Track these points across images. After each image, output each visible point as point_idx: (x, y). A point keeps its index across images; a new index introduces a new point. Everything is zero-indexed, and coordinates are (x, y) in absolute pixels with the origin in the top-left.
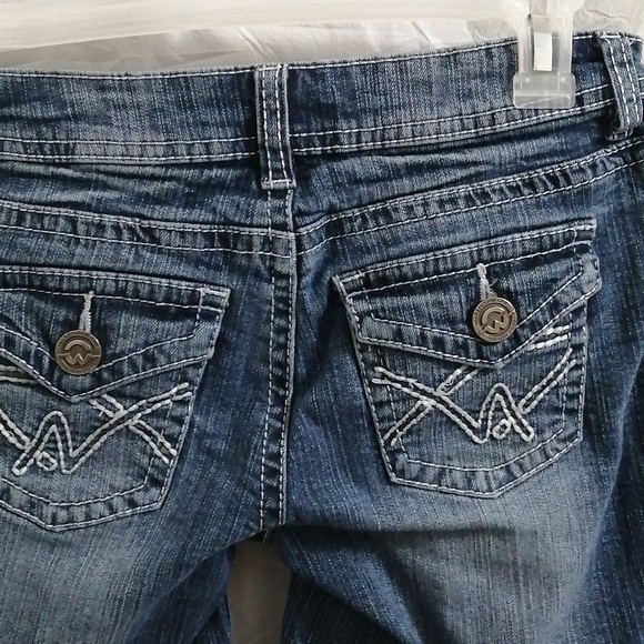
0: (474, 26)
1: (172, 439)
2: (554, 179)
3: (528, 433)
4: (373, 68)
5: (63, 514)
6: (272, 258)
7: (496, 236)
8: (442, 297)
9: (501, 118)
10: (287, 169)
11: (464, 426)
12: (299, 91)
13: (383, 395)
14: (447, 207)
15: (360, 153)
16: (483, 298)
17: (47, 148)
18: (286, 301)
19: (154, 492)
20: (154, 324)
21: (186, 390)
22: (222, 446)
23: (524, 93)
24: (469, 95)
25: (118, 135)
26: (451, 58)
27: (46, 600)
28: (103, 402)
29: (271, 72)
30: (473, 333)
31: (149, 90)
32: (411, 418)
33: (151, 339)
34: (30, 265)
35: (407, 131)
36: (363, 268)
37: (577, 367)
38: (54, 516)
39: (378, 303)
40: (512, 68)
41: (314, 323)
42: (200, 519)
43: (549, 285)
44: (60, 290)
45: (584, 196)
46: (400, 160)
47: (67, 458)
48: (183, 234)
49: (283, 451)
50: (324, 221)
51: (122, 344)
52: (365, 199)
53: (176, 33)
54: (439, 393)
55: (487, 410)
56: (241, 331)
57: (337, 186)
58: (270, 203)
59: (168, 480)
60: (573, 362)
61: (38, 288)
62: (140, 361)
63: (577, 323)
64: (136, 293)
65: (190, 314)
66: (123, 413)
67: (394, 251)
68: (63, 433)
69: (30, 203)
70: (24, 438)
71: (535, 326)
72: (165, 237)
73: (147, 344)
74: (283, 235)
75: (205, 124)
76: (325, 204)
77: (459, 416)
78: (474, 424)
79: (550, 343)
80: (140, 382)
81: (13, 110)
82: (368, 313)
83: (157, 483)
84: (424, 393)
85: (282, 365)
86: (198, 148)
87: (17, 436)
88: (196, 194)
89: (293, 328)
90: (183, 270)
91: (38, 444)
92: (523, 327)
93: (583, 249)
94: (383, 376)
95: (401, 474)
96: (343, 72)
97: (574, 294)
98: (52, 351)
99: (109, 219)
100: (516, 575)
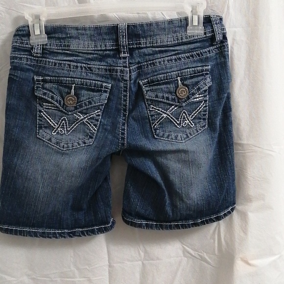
0: (178, 13)
1: (95, 125)
2: (198, 54)
3: (192, 125)
4: (150, 25)
5: (66, 146)
6: (123, 75)
7: (183, 70)
8: (168, 86)
9: (184, 38)
10: (127, 51)
11: (175, 122)
12: (130, 31)
13: (152, 113)
14: (170, 62)
15: (146, 47)
16: (179, 86)
17: (62, 46)
18: (126, 87)
19: (91, 140)
20: (91, 93)
21: (99, 112)
22: (109, 128)
23: (190, 31)
24: (175, 32)
25: (82, 42)
26: (171, 22)
27: (61, 169)
28: (77, 115)
29: (123, 25)
30: (176, 96)
31: (90, 30)
32: (160, 120)
33: (90, 97)
34: (58, 77)
35: (159, 41)
36: (147, 79)
37: (206, 106)
38: (63, 146)
39: (151, 88)
40: (187, 25)
41: (134, 94)
42: (103, 146)
43: (197, 83)
44: (66, 84)
45: (207, 60)
46: (157, 49)
47: (67, 130)
48: (99, 69)
49: (126, 128)
50: (137, 66)
51: (82, 98)
52: (148, 60)
53: (96, 15)
54: (168, 113)
55: (181, 118)
56: (114, 96)
57: (140, 56)
58: (122, 60)
59: (94, 137)
60: (204, 105)
61: (60, 83)
62: (87, 103)
63: (205, 94)
64: (86, 85)
65: (101, 91)
66: (82, 117)
67: (156, 73)
68: (66, 123)
69: (58, 60)
70: (56, 124)
71: (193, 94)
72: (94, 70)
73: (89, 98)
74: (126, 69)
75: (105, 39)
76: (137, 61)
77: (173, 120)
78: (178, 122)
79: (198, 99)
80: (87, 109)
81: (53, 35)
82: (149, 90)
83: (91, 137)
84: (164, 113)
85: (125, 106)
86: (103, 46)
87: (54, 124)
88: (102, 58)
89: (128, 95)
90: (99, 79)
91: (59, 126)
92: (190, 94)
93: (207, 74)
94: (153, 108)
95: (158, 135)
96: (142, 25)
97: (204, 86)
98: (64, 100)
99: (79, 65)
100: (189, 164)
